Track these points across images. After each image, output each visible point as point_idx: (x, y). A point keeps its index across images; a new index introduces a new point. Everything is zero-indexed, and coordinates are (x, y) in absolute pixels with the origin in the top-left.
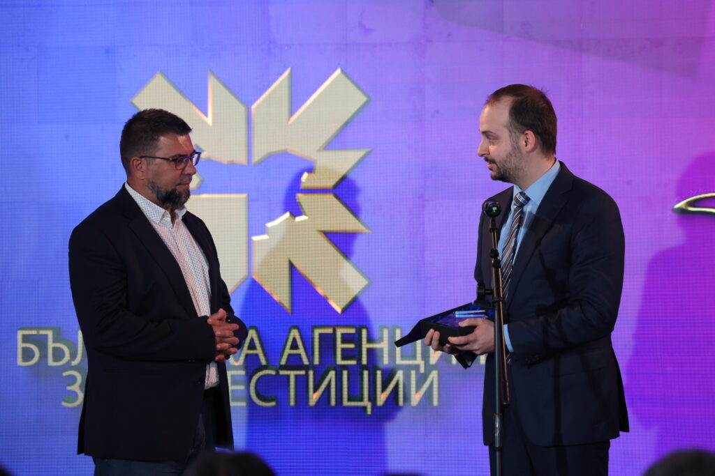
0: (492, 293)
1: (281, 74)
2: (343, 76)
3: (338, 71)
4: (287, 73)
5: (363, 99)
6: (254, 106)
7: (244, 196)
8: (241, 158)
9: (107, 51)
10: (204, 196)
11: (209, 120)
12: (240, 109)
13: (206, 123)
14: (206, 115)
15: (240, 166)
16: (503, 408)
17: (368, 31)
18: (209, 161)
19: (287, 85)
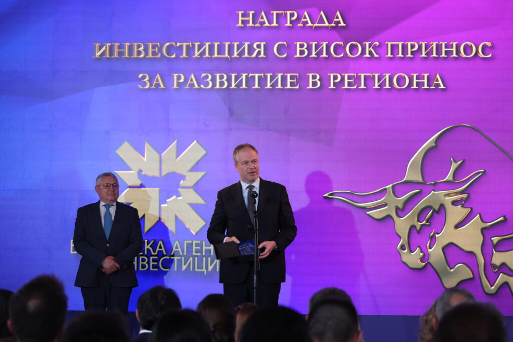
1: (173, 142)
2: (197, 144)
3: (195, 141)
4: (175, 142)
5: (204, 152)
6: (163, 154)
7: (158, 189)
8: (157, 174)
9: (107, 132)
10: (143, 189)
11: (145, 159)
12: (156, 155)
13: (144, 161)
14: (144, 157)
15: (157, 178)
16: (257, 272)
17: (207, 126)
18: (145, 175)
19: (175, 146)
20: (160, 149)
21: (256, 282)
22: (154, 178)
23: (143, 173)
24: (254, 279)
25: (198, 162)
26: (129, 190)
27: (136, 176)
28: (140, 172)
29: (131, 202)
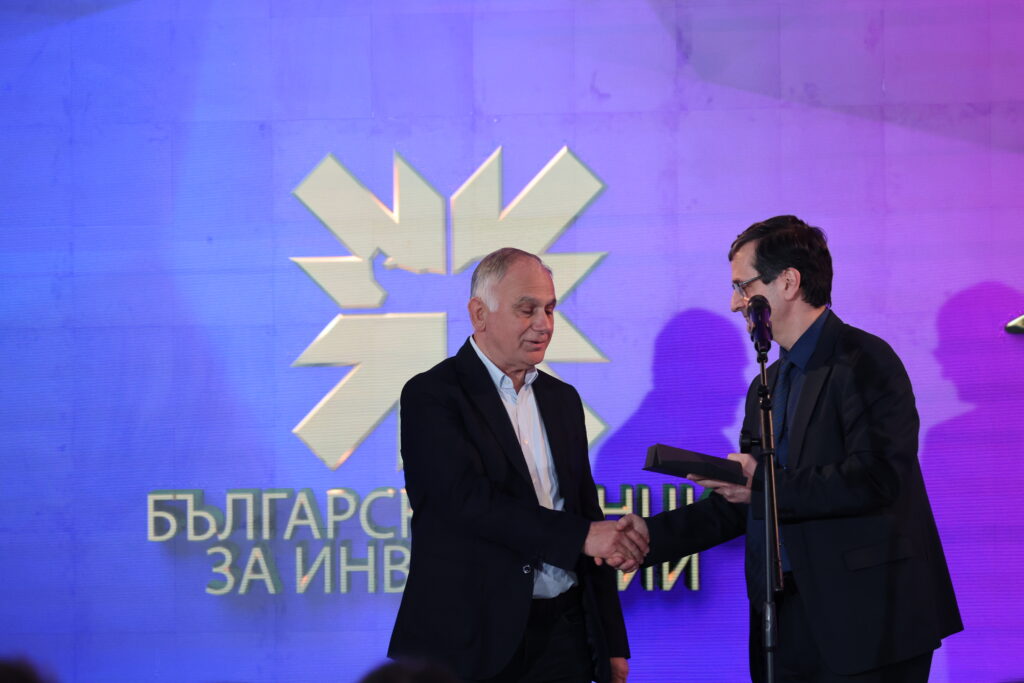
0: (760, 444)
1: (488, 155)
2: (570, 158)
3: (564, 150)
4: (497, 153)
5: (595, 186)
6: (454, 197)
7: (441, 315)
8: (438, 268)
9: (262, 126)
10: (389, 316)
11: (395, 216)
12: (434, 200)
13: (391, 221)
14: (391, 209)
15: (436, 277)
17: (603, 96)
18: (396, 270)
19: (496, 168)
20: (444, 179)
21: (773, 628)
22: (426, 277)
23: (389, 262)
24: (765, 621)
25: (576, 219)
26: (341, 321)
27: (367, 273)
28: (377, 260)
29: (351, 361)
